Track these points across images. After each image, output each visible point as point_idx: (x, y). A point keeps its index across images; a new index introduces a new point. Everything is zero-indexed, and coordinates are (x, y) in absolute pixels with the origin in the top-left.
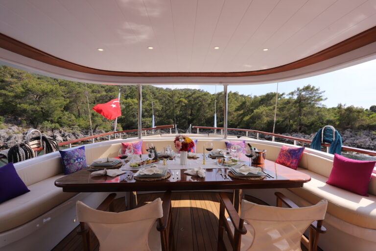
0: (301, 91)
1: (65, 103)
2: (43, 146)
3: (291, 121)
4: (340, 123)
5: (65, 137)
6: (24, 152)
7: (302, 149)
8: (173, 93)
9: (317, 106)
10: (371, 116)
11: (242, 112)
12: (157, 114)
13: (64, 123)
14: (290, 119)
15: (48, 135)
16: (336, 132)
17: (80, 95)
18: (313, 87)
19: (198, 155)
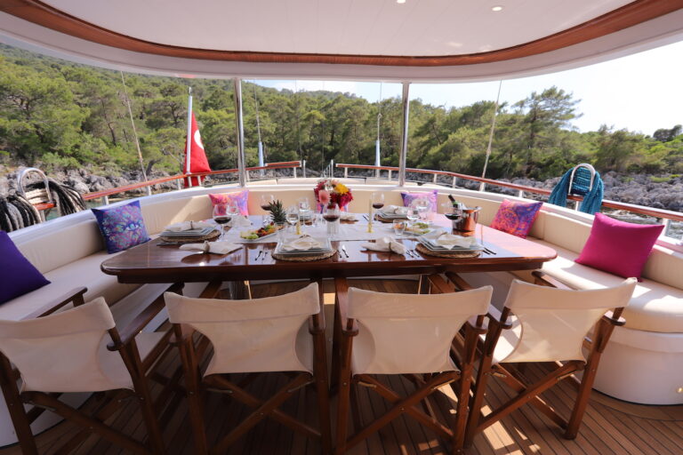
0: (537, 99)
1: (83, 116)
2: (54, 200)
3: (513, 156)
4: (599, 160)
5: (93, 184)
6: (19, 212)
7: (538, 206)
8: (297, 99)
9: (562, 128)
10: (653, 149)
11: (426, 138)
12: (267, 139)
13: (87, 157)
14: (512, 153)
15: (59, 179)
16: (596, 175)
17: (112, 100)
18: (562, 92)
19: (356, 216)
